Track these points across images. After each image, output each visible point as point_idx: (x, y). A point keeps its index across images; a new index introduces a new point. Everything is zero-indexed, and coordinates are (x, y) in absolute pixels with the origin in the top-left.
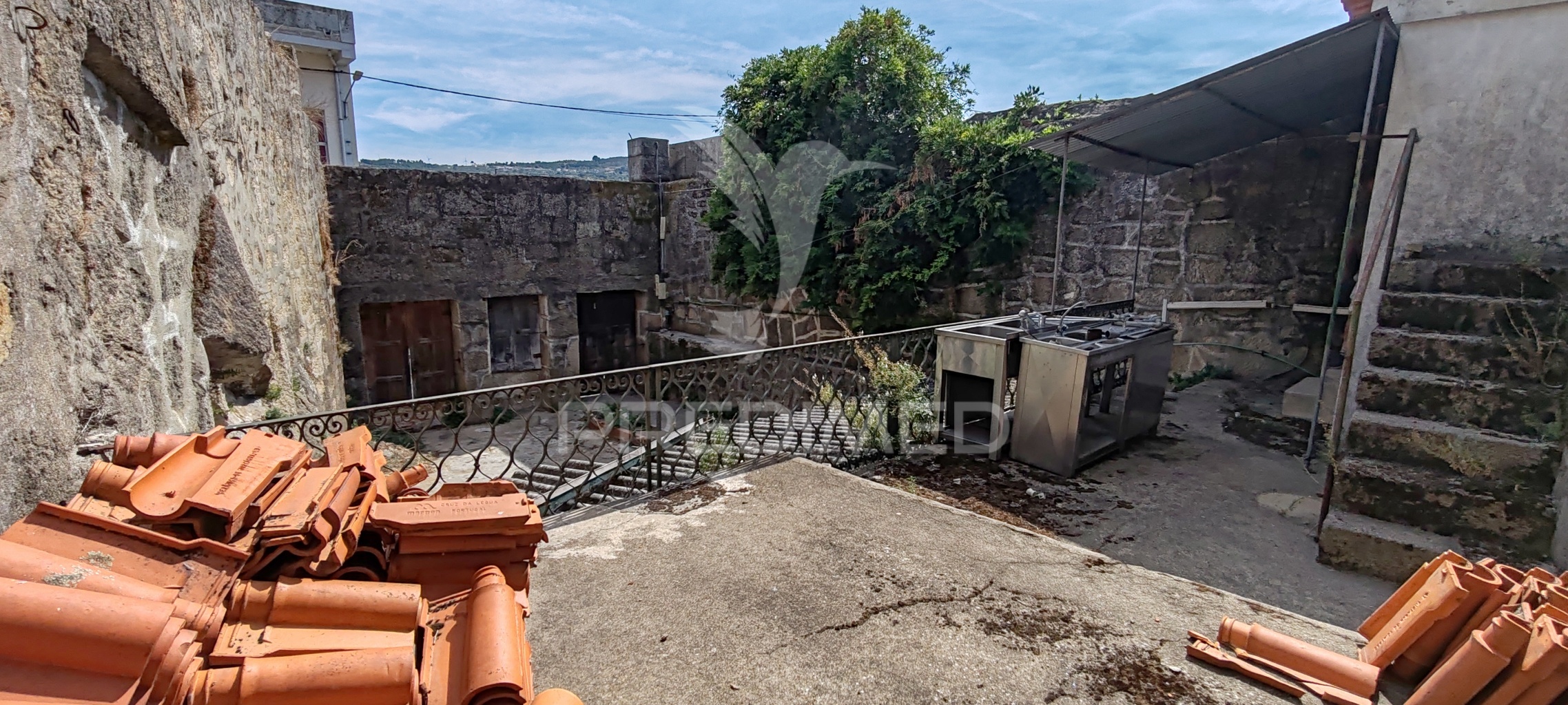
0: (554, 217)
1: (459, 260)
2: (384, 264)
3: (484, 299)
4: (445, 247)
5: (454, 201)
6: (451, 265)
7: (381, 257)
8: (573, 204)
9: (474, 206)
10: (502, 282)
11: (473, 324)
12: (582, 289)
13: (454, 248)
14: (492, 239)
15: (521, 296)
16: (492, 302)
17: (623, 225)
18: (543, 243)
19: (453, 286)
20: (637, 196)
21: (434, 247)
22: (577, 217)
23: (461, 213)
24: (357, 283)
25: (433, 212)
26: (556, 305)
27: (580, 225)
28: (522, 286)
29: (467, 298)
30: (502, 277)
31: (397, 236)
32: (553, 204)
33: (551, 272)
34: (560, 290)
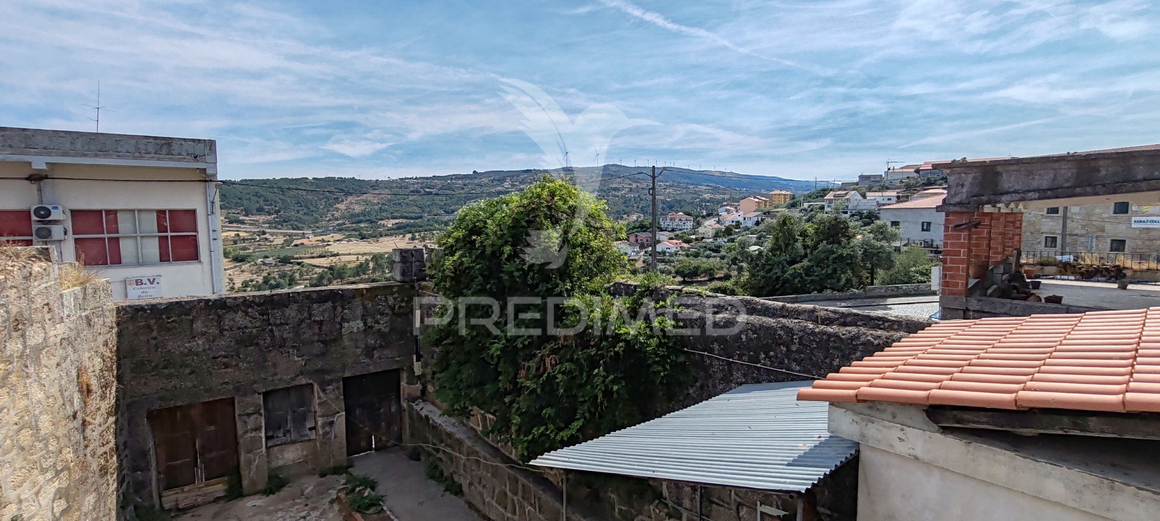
0: (322, 321)
1: (237, 365)
2: (169, 377)
3: (259, 394)
4: (225, 357)
5: (233, 320)
6: (230, 370)
7: (166, 371)
8: (339, 308)
9: (250, 321)
10: (275, 378)
11: (249, 415)
12: (348, 374)
13: (232, 356)
14: (266, 345)
15: (293, 387)
16: (266, 395)
17: (384, 320)
18: (313, 342)
19: (231, 387)
20: (396, 295)
21: (214, 358)
22: (342, 318)
23: (239, 328)
24: (144, 395)
25: (214, 331)
26: (324, 391)
27: (346, 325)
28: (292, 379)
29: (245, 395)
30: (276, 374)
31: (181, 353)
32: (320, 312)
33: (319, 365)
34: (327, 377)
